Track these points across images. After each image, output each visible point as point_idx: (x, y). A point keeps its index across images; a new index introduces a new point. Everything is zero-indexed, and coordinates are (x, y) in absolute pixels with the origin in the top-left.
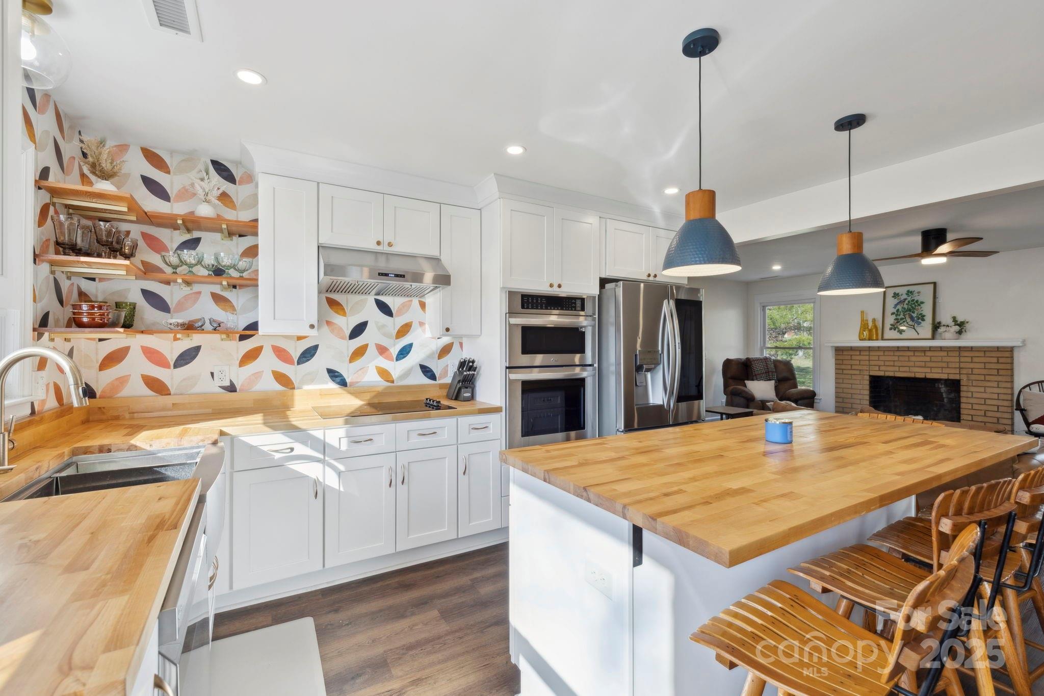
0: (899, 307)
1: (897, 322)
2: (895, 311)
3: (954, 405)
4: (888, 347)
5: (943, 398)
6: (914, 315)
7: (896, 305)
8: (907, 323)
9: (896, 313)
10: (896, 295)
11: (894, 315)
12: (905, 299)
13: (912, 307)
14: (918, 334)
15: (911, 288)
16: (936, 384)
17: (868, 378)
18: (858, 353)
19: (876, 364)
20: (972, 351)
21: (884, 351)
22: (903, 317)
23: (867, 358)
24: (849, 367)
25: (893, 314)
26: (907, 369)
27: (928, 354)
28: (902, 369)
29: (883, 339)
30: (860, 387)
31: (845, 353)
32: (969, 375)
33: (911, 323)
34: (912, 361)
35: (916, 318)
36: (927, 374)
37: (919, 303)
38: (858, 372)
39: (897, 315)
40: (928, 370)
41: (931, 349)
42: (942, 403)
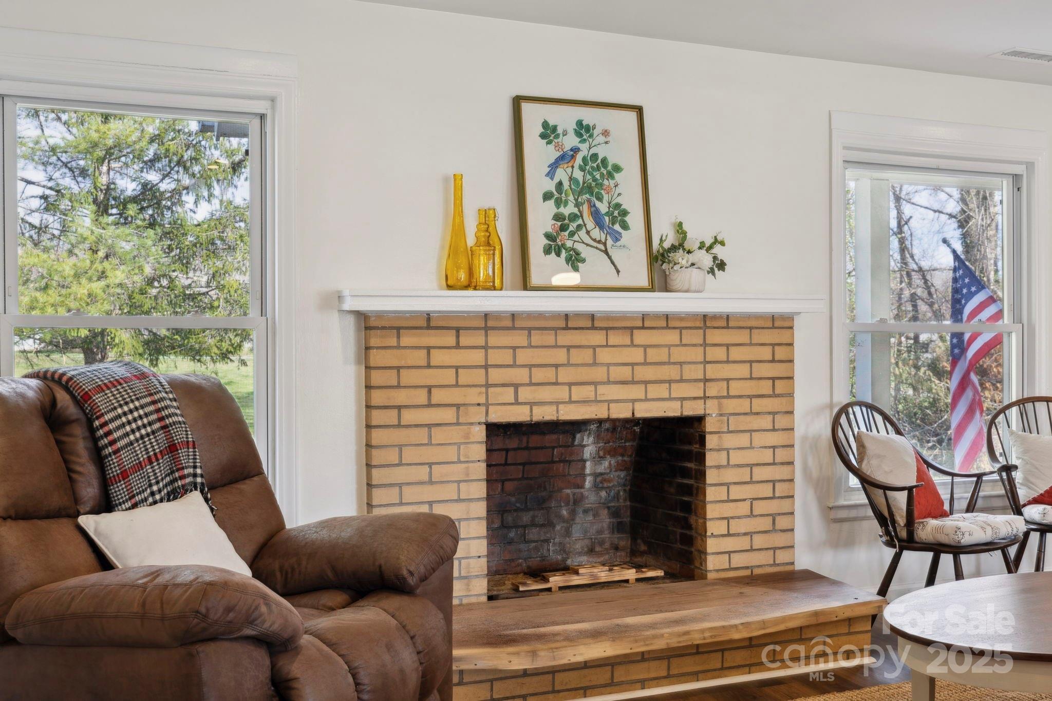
0: (561, 174)
1: (563, 228)
2: (551, 186)
3: (603, 494)
4: (540, 315)
5: (583, 476)
6: (603, 207)
7: (554, 166)
8: (588, 232)
9: (556, 195)
10: (549, 132)
11: (551, 203)
12: (576, 150)
13: (595, 180)
14: (618, 272)
15: (589, 116)
16: (578, 436)
17: (480, 433)
18: (450, 340)
19: (507, 380)
20: (727, 327)
21: (530, 330)
22: (576, 211)
23: (477, 357)
24: (421, 397)
25: (547, 196)
26: (587, 392)
27: (641, 337)
28: (578, 393)
29: (525, 285)
30: (456, 471)
31: (407, 339)
32: (723, 400)
33: (596, 233)
34: (602, 364)
35: (607, 218)
36: (638, 406)
37: (609, 168)
38: (448, 415)
39: (558, 203)
40: (637, 392)
41: (645, 322)
42: (577, 491)
